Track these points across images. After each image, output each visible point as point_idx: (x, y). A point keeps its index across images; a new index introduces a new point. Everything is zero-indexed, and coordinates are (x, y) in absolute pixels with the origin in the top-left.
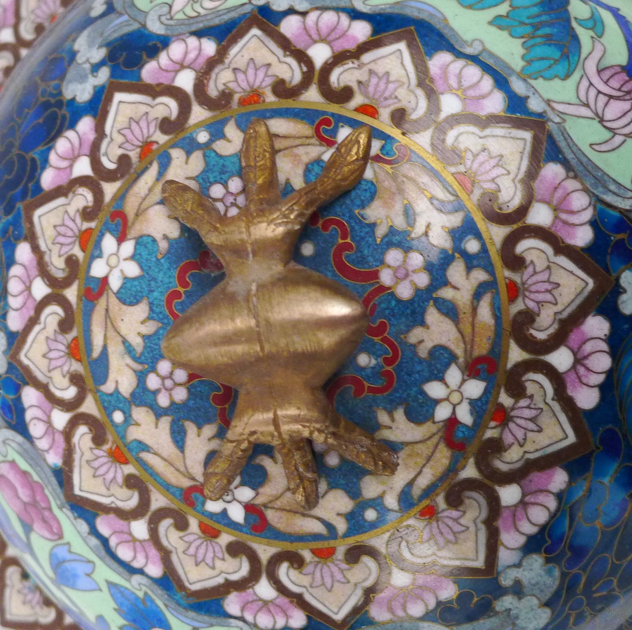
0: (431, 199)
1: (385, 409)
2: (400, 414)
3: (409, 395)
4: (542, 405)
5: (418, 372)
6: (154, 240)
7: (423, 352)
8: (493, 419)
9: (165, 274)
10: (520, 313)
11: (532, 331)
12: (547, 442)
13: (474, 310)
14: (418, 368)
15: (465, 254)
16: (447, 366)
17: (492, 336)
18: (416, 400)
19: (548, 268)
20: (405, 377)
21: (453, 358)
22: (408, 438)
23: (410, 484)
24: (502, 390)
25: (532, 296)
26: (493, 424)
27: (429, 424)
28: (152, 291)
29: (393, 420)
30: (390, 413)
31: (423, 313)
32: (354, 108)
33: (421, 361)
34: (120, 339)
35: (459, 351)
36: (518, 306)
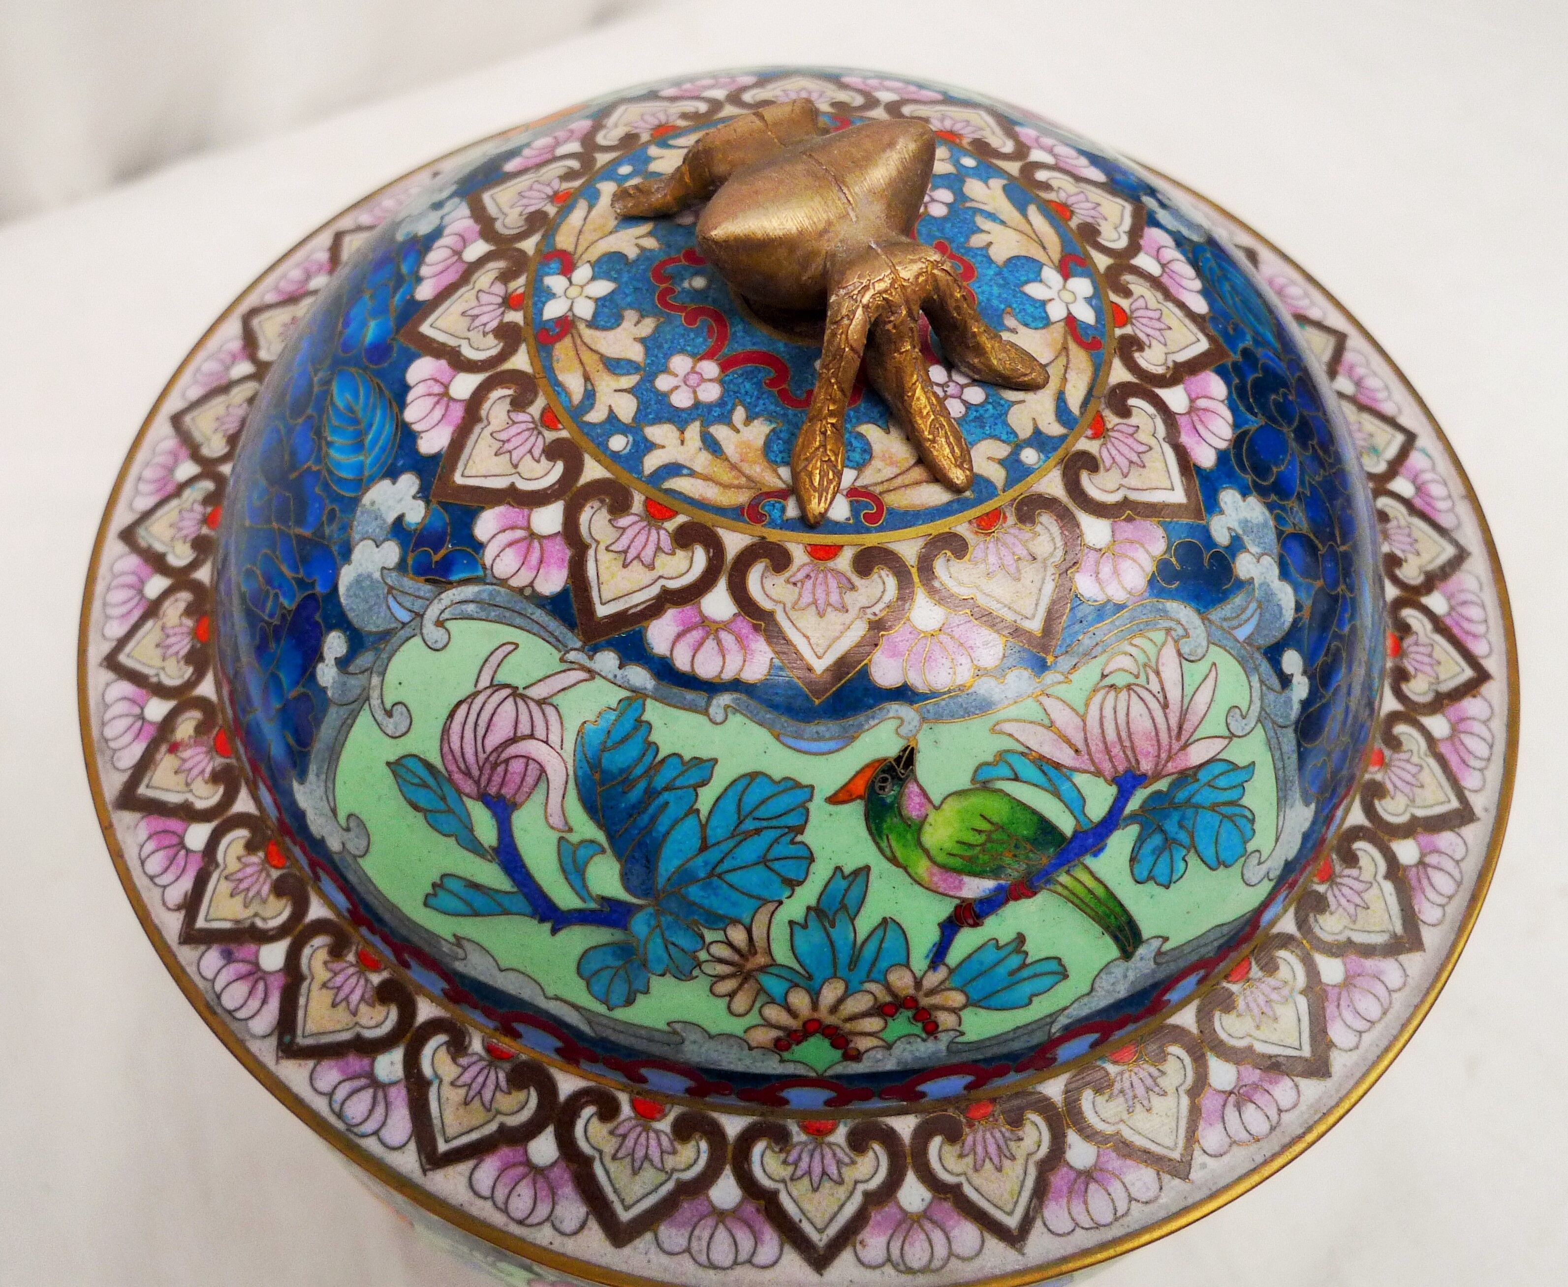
0: (693, 474)
1: (651, 250)
2: (632, 253)
3: (629, 272)
4: (470, 335)
5: (627, 295)
6: (1026, 325)
7: (631, 316)
8: (523, 294)
9: (991, 294)
10: (532, 402)
11: (510, 392)
12: (452, 309)
13: (587, 378)
14: (629, 299)
15: (624, 429)
16: (595, 315)
17: (555, 365)
18: (619, 272)
20: (640, 285)
21: (592, 324)
22: (612, 238)
23: (591, 208)
24: (522, 323)
25: (523, 426)
26: (521, 291)
27: (593, 258)
28: (996, 274)
29: (637, 245)
30: (643, 249)
31: (647, 350)
32: (845, 548)
33: (630, 306)
34: (1009, 224)
35: (588, 334)
36: (536, 409)
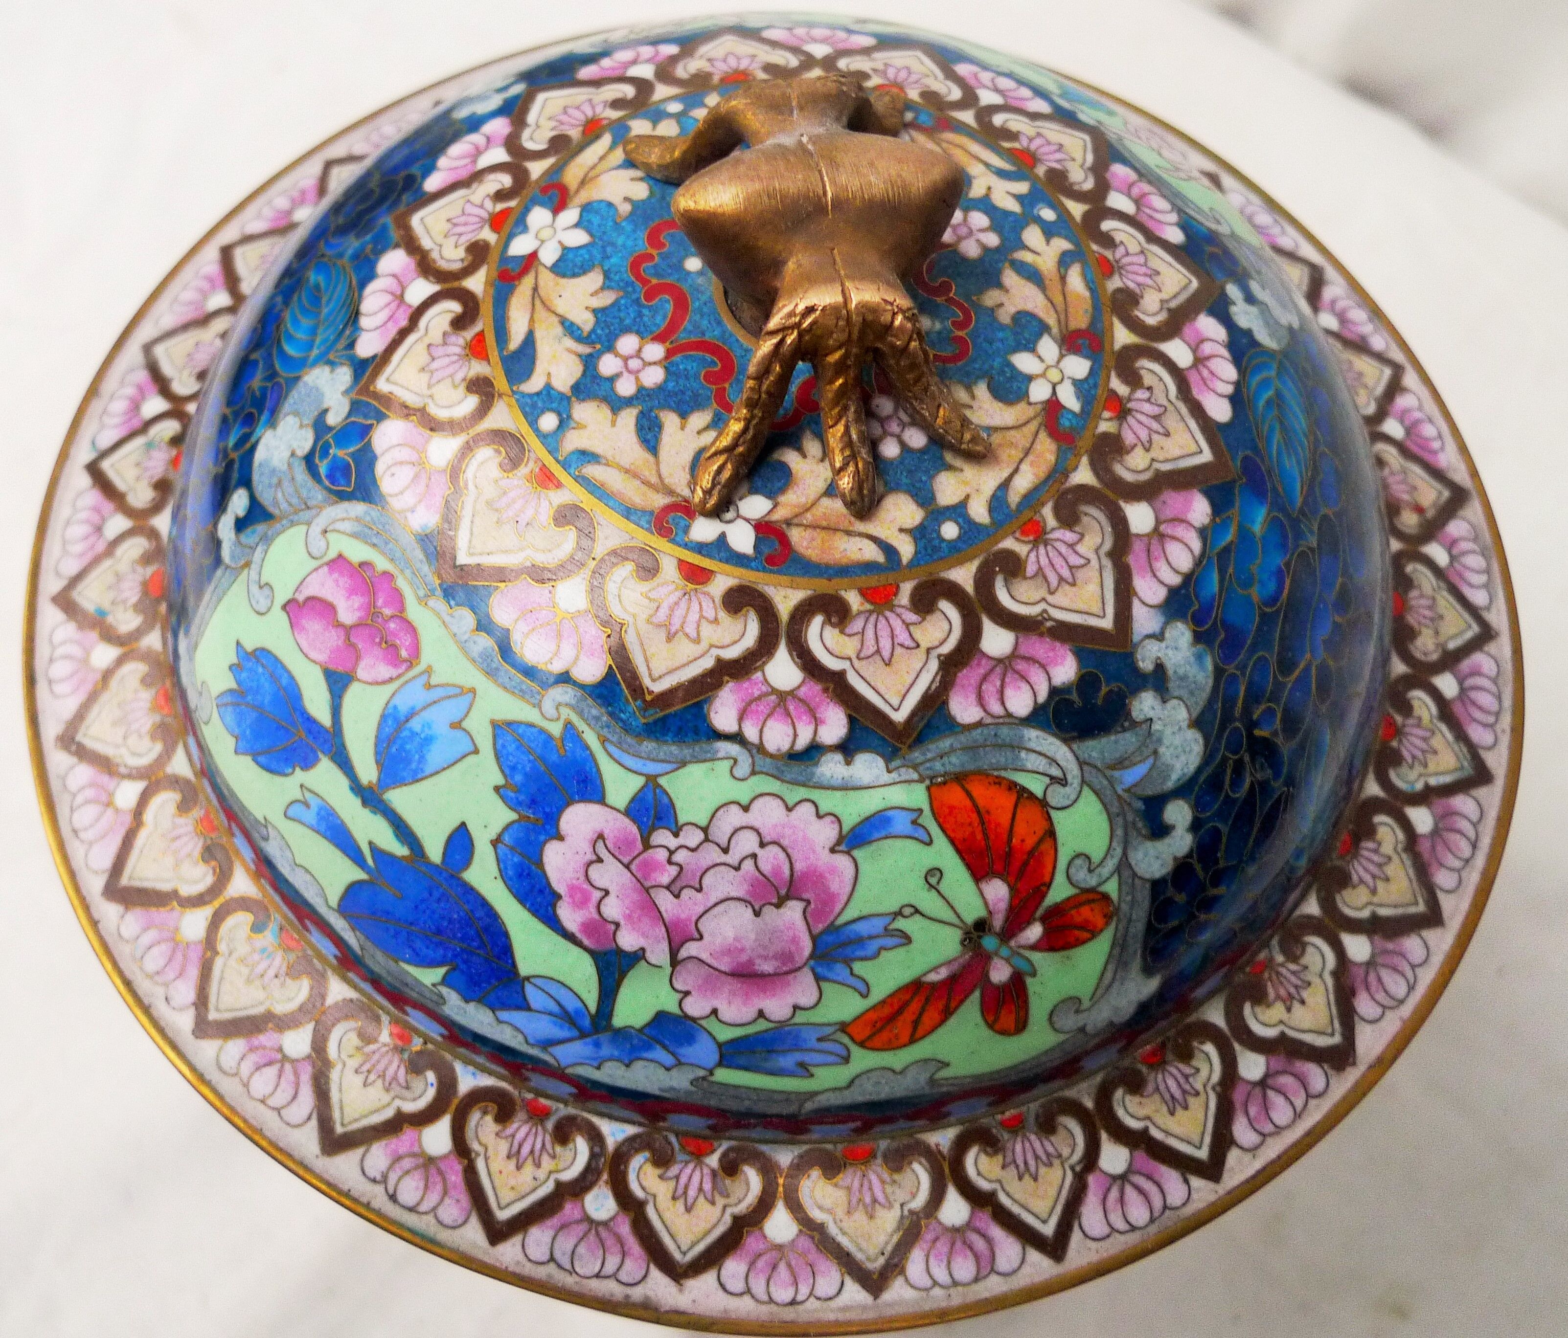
0: (987, 165)
1: (960, 382)
2: (981, 390)
3: (992, 367)
4: (1165, 403)
5: (1002, 340)
6: (611, 204)
7: (1005, 316)
8: (1105, 408)
9: (628, 238)
10: (1119, 290)
11: (1137, 313)
12: (1177, 452)
13: (1063, 279)
14: (1000, 335)
15: (1039, 220)
16: (1039, 336)
17: (1090, 310)
18: (1002, 372)
19: (1142, 252)
20: (985, 345)
21: (1044, 328)
22: (997, 421)
23: (1005, 485)
24: (1113, 374)
25: (1130, 276)
26: (1106, 414)
27: (1023, 405)
28: (607, 259)
29: (973, 397)
30: (969, 388)
31: (998, 273)
33: (1002, 327)
34: (553, 317)
35: (1051, 320)
36: (1114, 283)
